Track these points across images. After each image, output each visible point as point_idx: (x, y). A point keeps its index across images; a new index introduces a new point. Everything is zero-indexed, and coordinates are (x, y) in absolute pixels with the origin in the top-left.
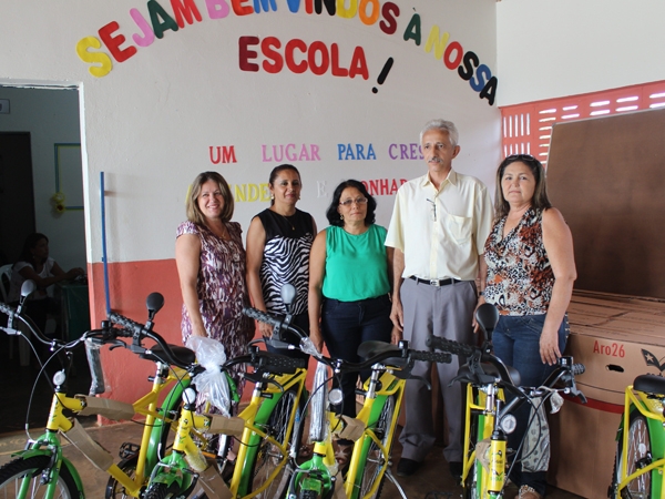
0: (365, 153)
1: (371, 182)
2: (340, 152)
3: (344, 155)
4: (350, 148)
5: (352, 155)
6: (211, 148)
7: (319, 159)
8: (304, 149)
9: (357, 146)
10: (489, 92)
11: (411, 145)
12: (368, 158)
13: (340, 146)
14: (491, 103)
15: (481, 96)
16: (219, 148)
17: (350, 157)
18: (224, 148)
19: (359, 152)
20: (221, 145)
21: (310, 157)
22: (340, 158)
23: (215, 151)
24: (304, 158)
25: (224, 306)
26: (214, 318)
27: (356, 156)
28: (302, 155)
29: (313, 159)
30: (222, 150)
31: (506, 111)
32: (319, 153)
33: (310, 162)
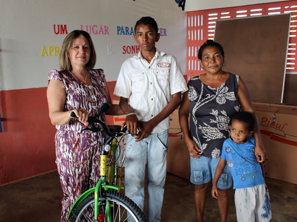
0: (130, 31)
1: (132, 46)
2: (118, 30)
3: (120, 32)
4: (122, 29)
5: (123, 32)
6: (54, 25)
7: (108, 34)
8: (101, 28)
9: (126, 27)
10: (182, 4)
12: (131, 34)
13: (118, 27)
14: (183, 9)
15: (179, 6)
16: (58, 26)
17: (123, 33)
18: (61, 26)
19: (127, 31)
20: (60, 24)
21: (104, 33)
22: (118, 34)
23: (57, 27)
24: (101, 33)
25: (82, 136)
26: (74, 146)
27: (125, 33)
28: (100, 31)
29: (105, 34)
30: (60, 26)
31: (189, 14)
32: (108, 31)
33: (104, 35)
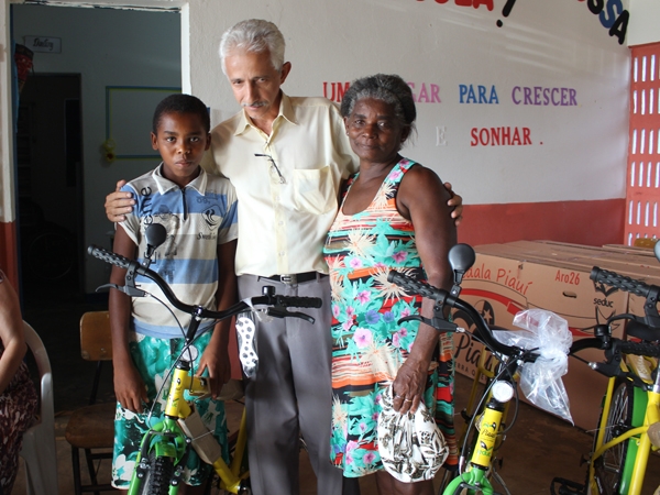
0: (488, 96)
1: (493, 129)
2: (462, 94)
3: (465, 97)
4: (471, 90)
5: (474, 97)
6: (325, 84)
7: (439, 101)
8: (424, 89)
9: (480, 87)
10: (620, 28)
11: (536, 88)
12: (491, 102)
13: (461, 86)
14: (621, 41)
15: (611, 34)
16: (333, 84)
17: (471, 100)
18: (340, 84)
19: (482, 95)
20: (336, 82)
21: (430, 98)
22: (462, 101)
23: (329, 88)
24: (424, 99)
27: (478, 99)
28: (421, 96)
29: (433, 101)
30: (336, 86)
31: (637, 51)
32: (439, 95)
33: (430, 104)
